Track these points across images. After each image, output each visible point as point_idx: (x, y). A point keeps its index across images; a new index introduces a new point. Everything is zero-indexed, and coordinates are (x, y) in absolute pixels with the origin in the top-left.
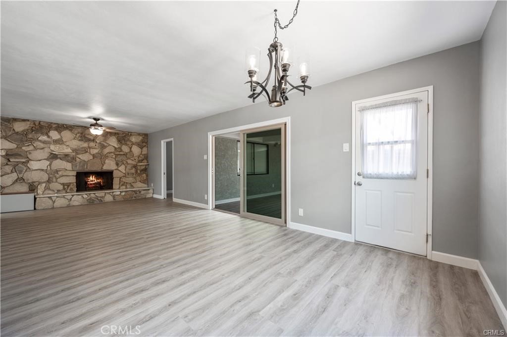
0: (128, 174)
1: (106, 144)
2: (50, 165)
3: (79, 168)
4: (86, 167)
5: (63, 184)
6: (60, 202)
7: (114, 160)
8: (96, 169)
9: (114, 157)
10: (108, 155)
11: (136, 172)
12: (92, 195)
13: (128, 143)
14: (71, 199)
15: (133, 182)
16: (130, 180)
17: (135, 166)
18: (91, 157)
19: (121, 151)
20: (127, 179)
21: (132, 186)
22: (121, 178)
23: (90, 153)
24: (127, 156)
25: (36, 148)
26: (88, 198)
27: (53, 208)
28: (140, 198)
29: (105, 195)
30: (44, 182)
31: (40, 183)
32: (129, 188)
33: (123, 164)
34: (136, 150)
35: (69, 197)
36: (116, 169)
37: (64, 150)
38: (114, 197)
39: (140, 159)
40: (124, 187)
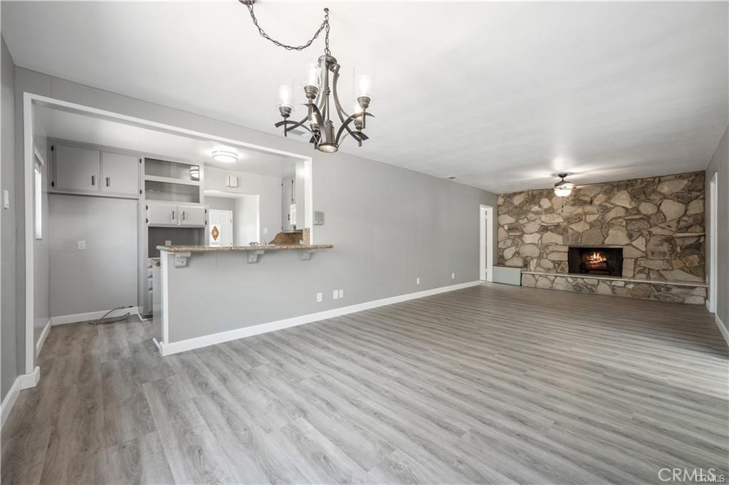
0: (653, 254)
1: (609, 206)
2: (541, 238)
3: (571, 243)
4: (580, 240)
5: (554, 262)
6: (543, 283)
7: (624, 229)
8: (594, 244)
9: (624, 224)
10: (614, 221)
11: (673, 250)
12: (580, 281)
13: (653, 197)
14: (554, 280)
15: (664, 270)
16: (657, 264)
17: (670, 240)
18: (588, 227)
19: (639, 212)
20: (651, 262)
21: (661, 276)
22: (636, 260)
23: (585, 220)
24: (651, 221)
25: (529, 221)
26: (574, 284)
27: (536, 288)
28: (668, 300)
29: (598, 283)
30: (535, 258)
31: (532, 259)
32: (655, 279)
33: (642, 234)
34: (672, 209)
35: (552, 278)
36: (627, 245)
37: (554, 219)
38: (613, 288)
39: (683, 224)
40: (644, 276)
